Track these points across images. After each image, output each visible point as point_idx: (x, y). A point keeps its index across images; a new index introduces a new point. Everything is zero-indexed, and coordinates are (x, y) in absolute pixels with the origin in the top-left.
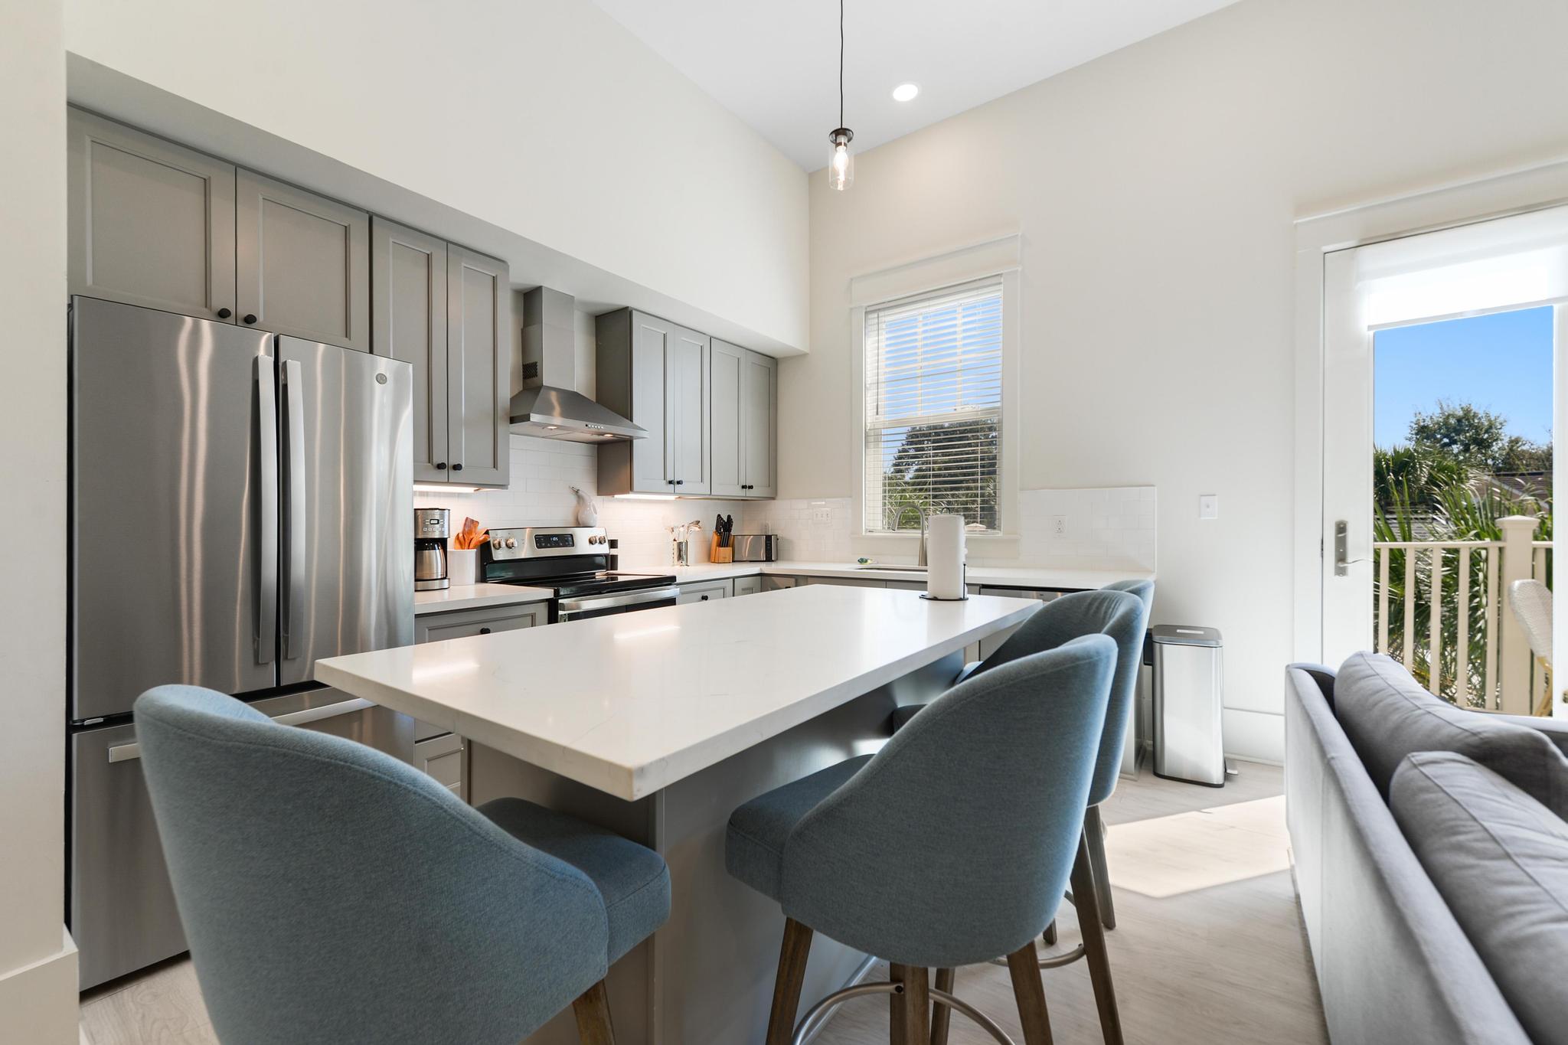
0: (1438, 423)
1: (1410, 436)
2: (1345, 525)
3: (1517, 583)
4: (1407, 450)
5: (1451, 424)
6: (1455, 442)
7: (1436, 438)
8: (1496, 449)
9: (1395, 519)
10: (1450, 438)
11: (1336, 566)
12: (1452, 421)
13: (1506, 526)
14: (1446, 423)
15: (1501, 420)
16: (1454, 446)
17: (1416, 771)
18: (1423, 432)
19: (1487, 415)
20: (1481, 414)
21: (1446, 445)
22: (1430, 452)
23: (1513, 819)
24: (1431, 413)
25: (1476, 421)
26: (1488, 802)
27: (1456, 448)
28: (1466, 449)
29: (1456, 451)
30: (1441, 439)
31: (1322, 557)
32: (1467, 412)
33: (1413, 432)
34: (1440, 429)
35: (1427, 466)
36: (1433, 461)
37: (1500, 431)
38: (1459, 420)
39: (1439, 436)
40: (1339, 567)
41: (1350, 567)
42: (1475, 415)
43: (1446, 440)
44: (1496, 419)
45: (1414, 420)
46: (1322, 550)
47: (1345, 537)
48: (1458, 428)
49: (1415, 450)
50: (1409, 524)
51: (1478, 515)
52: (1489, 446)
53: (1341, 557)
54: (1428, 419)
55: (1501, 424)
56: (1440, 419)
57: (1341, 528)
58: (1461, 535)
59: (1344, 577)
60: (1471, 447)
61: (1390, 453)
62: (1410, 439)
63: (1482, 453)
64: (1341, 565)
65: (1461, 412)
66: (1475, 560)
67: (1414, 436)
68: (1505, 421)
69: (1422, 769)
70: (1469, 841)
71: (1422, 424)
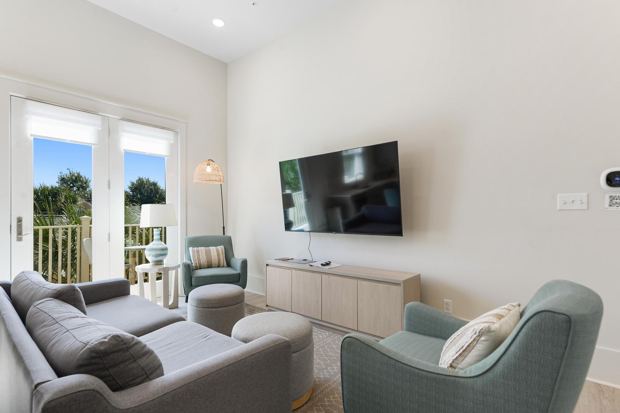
0: (69, 177)
1: (58, 181)
2: (21, 219)
3: (85, 239)
4: (56, 187)
5: (73, 179)
6: (75, 186)
7: (68, 184)
8: (88, 191)
9: (47, 216)
10: (73, 184)
11: (17, 237)
12: (74, 178)
13: (82, 219)
14: (72, 178)
15: (89, 180)
16: (74, 188)
17: (35, 308)
18: (63, 180)
19: (85, 177)
20: (83, 177)
21: (71, 187)
22: (65, 189)
23: (61, 312)
24: (66, 173)
25: (82, 179)
26: (55, 309)
27: (75, 189)
28: (78, 189)
29: (75, 190)
30: (70, 184)
31: (11, 233)
32: (79, 174)
33: (59, 180)
34: (69, 180)
35: (64, 195)
36: (66, 193)
37: (89, 184)
38: (76, 178)
39: (69, 183)
40: (18, 237)
41: (24, 237)
42: (81, 176)
43: (72, 185)
44: (88, 179)
45: (60, 175)
46: (11, 230)
47: (21, 224)
48: (76, 181)
49: (59, 188)
50: (53, 218)
51: (76, 215)
52: (86, 189)
53: (20, 233)
54: (65, 175)
55: (89, 181)
56: (69, 176)
57: (20, 220)
58: (70, 223)
59: (21, 242)
60: (80, 189)
61: (50, 188)
62: (58, 183)
63: (84, 192)
64: (19, 236)
65: (77, 175)
66: (74, 232)
67: (60, 181)
68: (91, 181)
69: (37, 307)
70: (47, 323)
71: (63, 177)
